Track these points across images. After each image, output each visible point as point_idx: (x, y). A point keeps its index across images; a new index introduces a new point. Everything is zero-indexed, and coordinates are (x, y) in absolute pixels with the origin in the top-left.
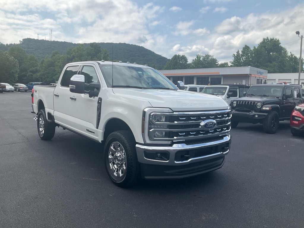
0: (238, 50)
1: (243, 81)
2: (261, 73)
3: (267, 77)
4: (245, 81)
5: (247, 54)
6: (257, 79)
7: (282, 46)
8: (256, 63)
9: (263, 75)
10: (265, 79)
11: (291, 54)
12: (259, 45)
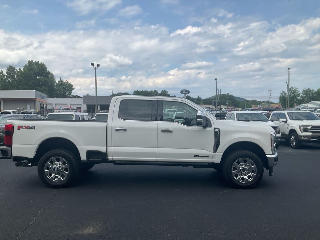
0: (2, 70)
1: (28, 105)
2: (43, 97)
3: (47, 101)
4: (30, 105)
5: (13, 76)
6: (41, 104)
7: (49, 71)
8: (25, 86)
9: (45, 99)
10: (46, 104)
11: (61, 80)
12: (24, 67)
